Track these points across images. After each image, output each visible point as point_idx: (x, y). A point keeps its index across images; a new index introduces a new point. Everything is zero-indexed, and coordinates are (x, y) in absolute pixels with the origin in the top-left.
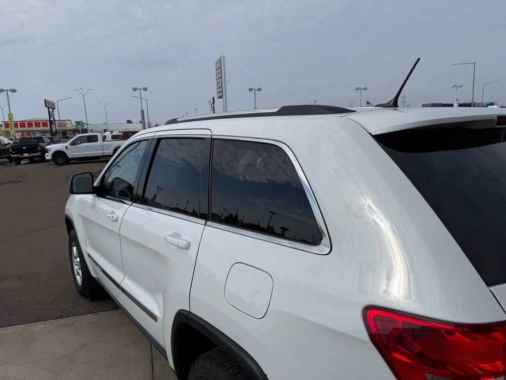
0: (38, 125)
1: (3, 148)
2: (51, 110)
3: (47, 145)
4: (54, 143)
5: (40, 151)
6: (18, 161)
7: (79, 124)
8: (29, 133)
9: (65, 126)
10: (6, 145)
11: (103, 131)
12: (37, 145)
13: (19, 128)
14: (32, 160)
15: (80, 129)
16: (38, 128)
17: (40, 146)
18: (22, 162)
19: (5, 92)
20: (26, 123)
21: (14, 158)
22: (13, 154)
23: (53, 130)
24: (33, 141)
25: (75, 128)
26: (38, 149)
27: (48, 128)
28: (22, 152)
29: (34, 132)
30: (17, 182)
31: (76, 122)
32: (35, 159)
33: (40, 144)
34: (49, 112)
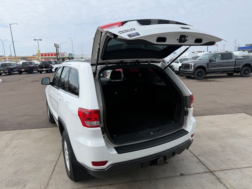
0: (52, 55)
1: (35, 66)
2: (57, 48)
3: (53, 65)
4: (57, 64)
5: (50, 68)
6: (41, 72)
7: (70, 55)
8: (48, 59)
9: (64, 55)
10: (36, 65)
11: (81, 58)
12: (49, 65)
13: (44, 57)
14: (47, 72)
15: (71, 57)
16: (52, 57)
17: (50, 65)
18: (43, 72)
19: (37, 40)
20: (47, 54)
21: (39, 70)
22: (39, 69)
23: (58, 57)
24: (47, 63)
25: (68, 56)
26: (49, 66)
27: (56, 57)
28: (43, 68)
29: (50, 58)
30: (39, 81)
31: (69, 54)
32: (49, 71)
33: (50, 64)
34: (56, 49)
